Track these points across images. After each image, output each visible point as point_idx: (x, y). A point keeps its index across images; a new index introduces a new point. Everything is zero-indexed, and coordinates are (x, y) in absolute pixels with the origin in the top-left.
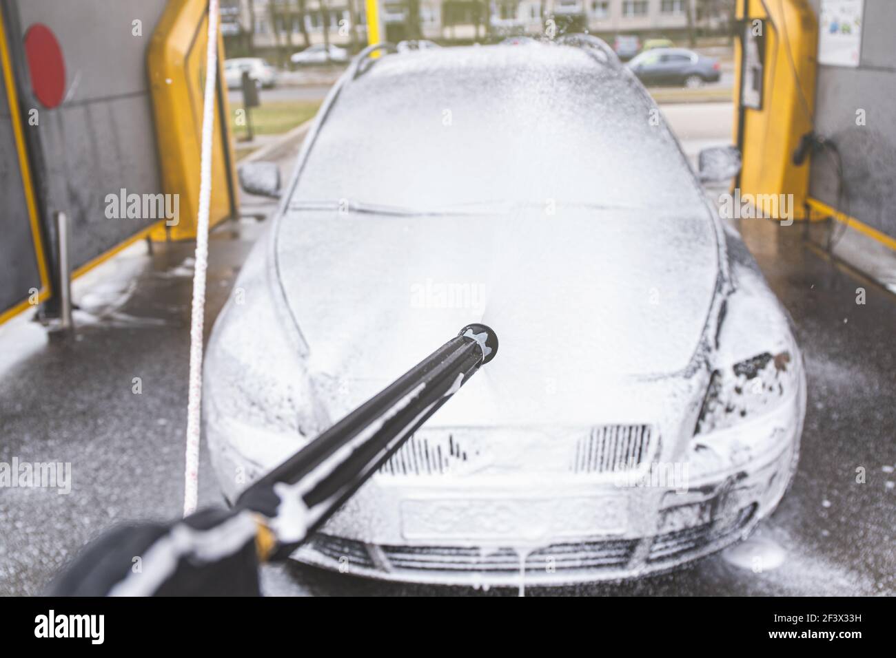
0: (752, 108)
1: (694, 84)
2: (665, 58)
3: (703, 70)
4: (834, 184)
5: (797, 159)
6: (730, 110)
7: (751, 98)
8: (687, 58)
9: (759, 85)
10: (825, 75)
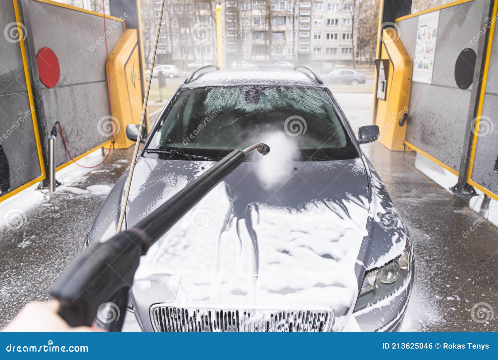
0: (381, 99)
1: (355, 84)
2: (343, 73)
3: (358, 79)
4: (418, 136)
5: (401, 124)
6: (371, 98)
7: (381, 95)
8: (353, 73)
9: (385, 89)
10: (415, 87)
